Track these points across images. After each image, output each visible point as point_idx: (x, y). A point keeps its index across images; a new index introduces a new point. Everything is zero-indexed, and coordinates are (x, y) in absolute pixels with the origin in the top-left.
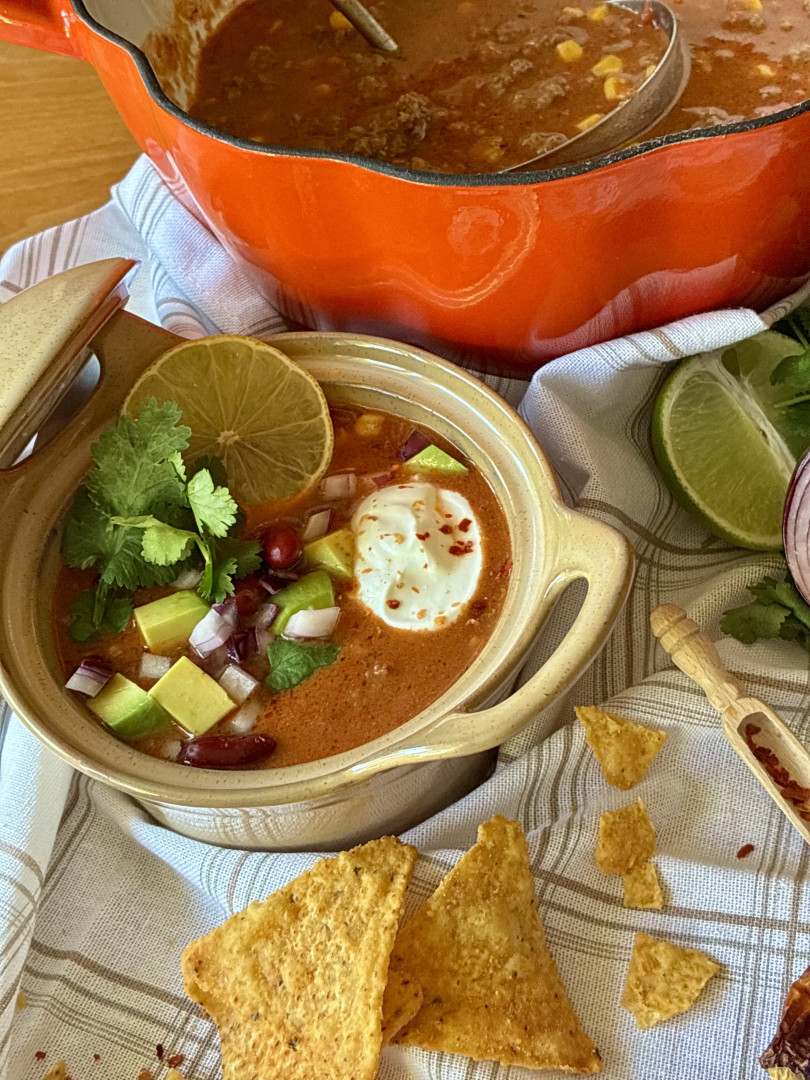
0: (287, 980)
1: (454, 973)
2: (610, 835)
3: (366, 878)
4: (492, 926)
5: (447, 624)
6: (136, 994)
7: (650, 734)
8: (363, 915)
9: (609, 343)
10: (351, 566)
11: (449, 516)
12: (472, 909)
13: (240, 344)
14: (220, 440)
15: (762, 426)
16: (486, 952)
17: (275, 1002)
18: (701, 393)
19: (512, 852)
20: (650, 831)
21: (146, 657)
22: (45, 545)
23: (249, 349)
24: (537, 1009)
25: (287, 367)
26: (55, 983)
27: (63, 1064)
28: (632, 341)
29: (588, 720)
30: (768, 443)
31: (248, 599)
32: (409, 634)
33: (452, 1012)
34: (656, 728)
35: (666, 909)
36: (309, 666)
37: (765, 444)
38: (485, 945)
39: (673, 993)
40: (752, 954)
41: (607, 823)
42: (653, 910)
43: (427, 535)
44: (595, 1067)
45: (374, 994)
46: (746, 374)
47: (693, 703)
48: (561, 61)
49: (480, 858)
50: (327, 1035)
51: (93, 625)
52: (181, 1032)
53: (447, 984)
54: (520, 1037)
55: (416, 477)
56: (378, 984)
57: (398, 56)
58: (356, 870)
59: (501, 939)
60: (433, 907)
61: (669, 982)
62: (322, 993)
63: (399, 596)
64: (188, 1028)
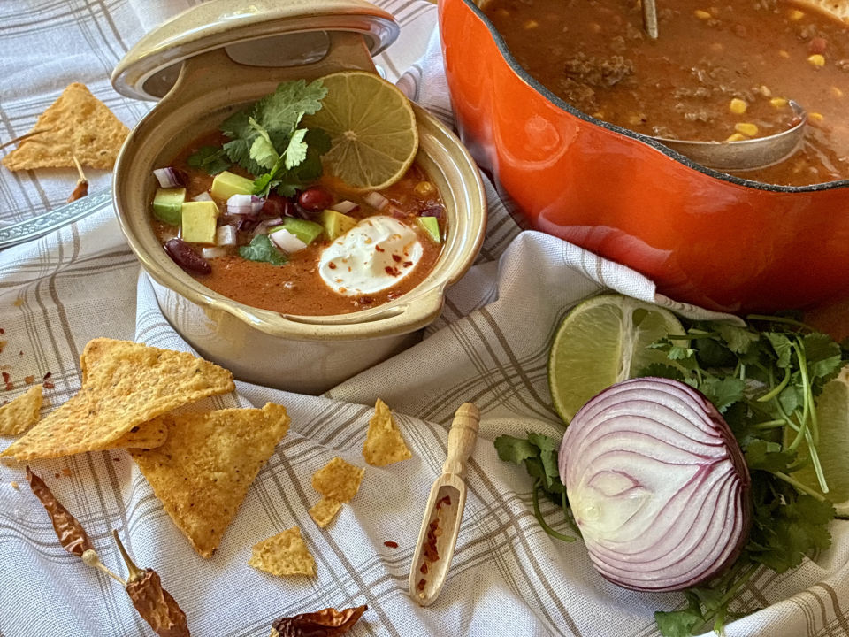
0: (118, 386)
1: (190, 452)
2: (332, 470)
3: (197, 376)
4: (228, 449)
5: (344, 294)
6: (66, 345)
7: (403, 448)
8: (177, 388)
9: (573, 245)
10: (337, 236)
11: (407, 254)
12: (226, 434)
13: (398, 97)
14: (346, 134)
15: (624, 362)
16: (214, 458)
17: (105, 390)
18: (607, 318)
19: (274, 429)
20: (355, 489)
21: (206, 193)
22: (219, 111)
23: (401, 103)
24: (209, 504)
25: (410, 127)
26: (40, 309)
27: (6, 343)
28: (583, 254)
29: (379, 411)
30: (619, 373)
31: (272, 207)
32: (324, 283)
33: (169, 467)
34: (410, 449)
35: (324, 530)
36: (265, 257)
37: (617, 372)
38: (217, 455)
39: (279, 563)
40: (334, 584)
41: (336, 463)
42: (318, 526)
43: (382, 251)
44: (205, 555)
45: (138, 418)
46: (641, 329)
47: (438, 452)
48: (728, 107)
49: (255, 416)
50: (104, 420)
51: (202, 162)
52: (65, 377)
53: (181, 454)
54: (185, 505)
55: (414, 227)
56: (145, 417)
57: (652, 42)
58: (198, 370)
59: (226, 460)
60: (211, 416)
61: (283, 557)
62: (124, 403)
63: (339, 265)
64: (70, 379)
